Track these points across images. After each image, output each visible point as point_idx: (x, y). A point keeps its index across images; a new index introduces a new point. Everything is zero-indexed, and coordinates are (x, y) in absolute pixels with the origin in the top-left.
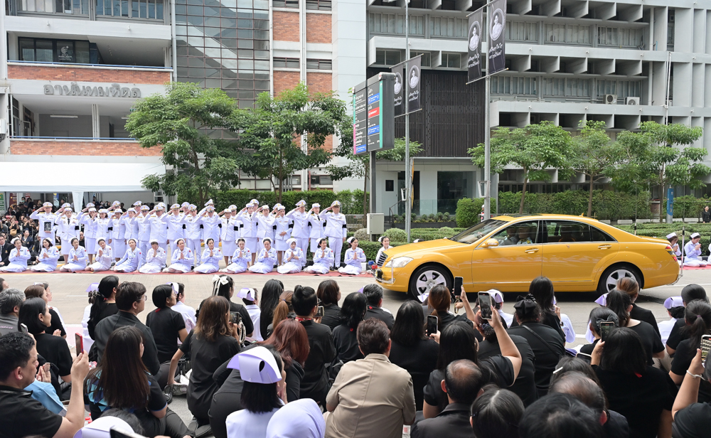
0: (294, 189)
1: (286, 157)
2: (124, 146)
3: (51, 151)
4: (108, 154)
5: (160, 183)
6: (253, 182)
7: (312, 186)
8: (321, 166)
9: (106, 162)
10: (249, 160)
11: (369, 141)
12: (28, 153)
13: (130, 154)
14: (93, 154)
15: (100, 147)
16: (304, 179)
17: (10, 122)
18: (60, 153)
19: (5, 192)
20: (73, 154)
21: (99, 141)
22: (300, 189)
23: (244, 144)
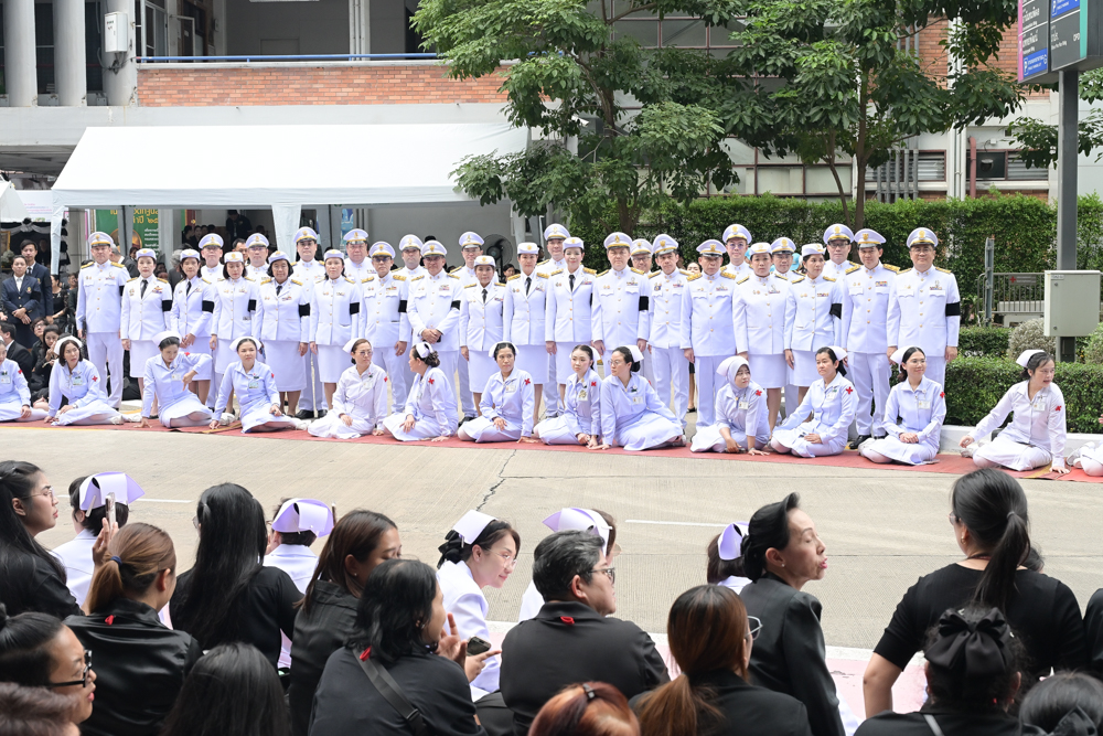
0: (923, 193)
1: (875, 97)
2: (427, 77)
3: (237, 93)
4: (383, 99)
5: (503, 179)
6: (797, 175)
7: (981, 185)
8: (992, 121)
9: (377, 121)
10: (758, 109)
11: (1055, 37)
12: (179, 102)
13: (442, 99)
14: (345, 101)
15: (361, 79)
16: (956, 162)
17: (138, 21)
18: (261, 98)
19: (123, 206)
20: (292, 102)
21: (364, 62)
22: (943, 193)
23: (747, 63)
